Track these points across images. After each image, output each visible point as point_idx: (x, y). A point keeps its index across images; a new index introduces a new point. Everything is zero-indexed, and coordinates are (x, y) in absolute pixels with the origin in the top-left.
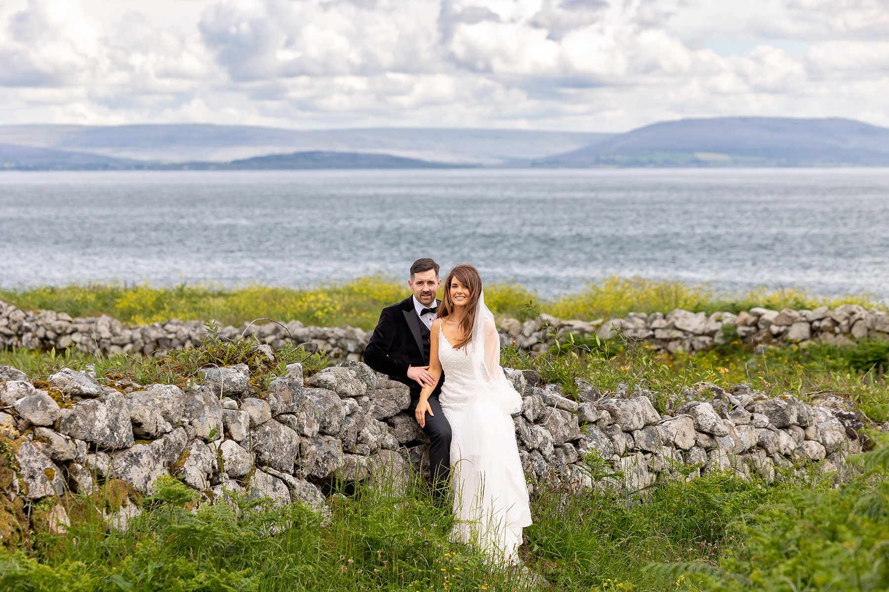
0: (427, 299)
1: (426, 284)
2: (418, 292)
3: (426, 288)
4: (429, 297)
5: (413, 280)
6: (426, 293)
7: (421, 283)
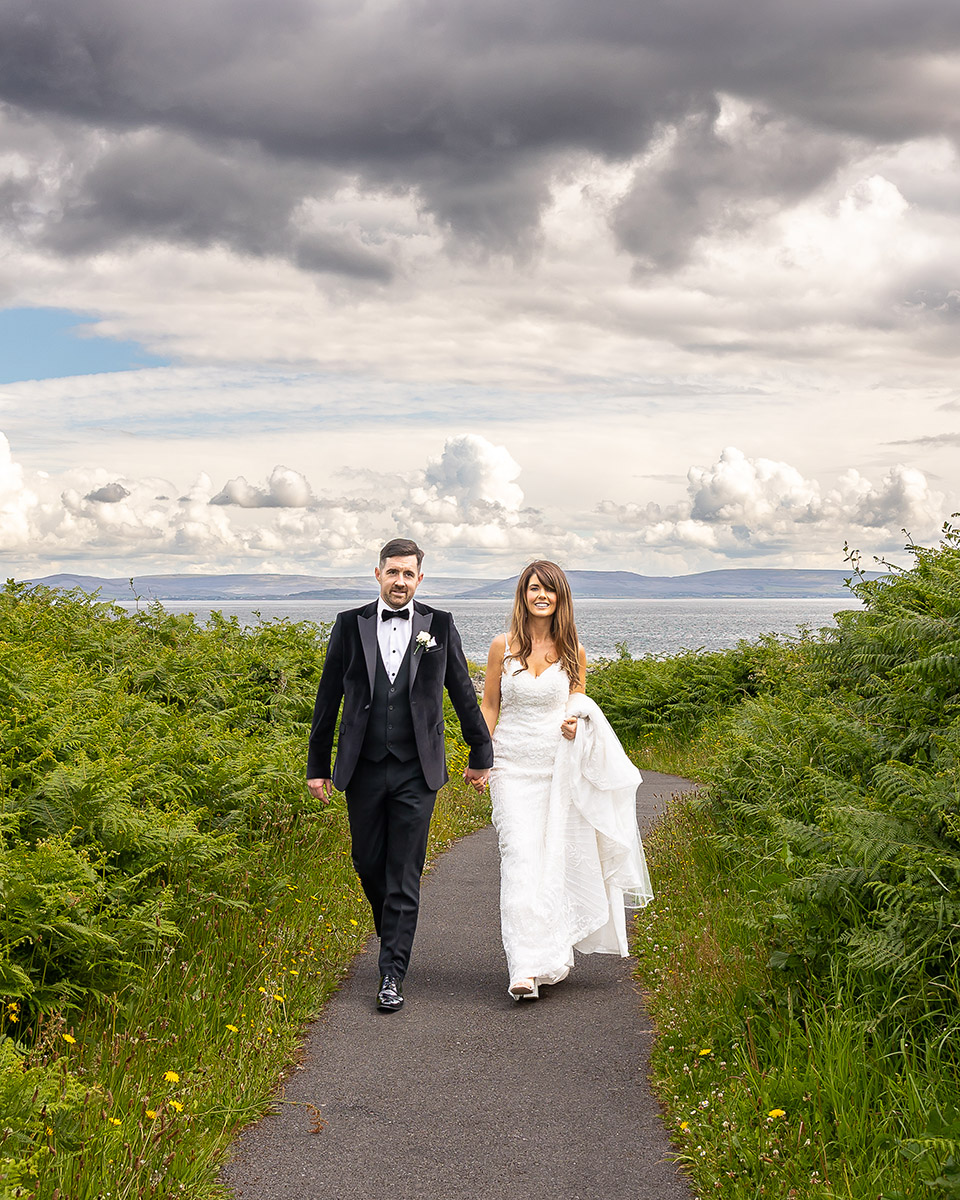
0: (400, 597)
1: (401, 574)
2: (387, 586)
3: (401, 581)
4: (403, 595)
5: (382, 567)
6: (399, 588)
7: (394, 572)
